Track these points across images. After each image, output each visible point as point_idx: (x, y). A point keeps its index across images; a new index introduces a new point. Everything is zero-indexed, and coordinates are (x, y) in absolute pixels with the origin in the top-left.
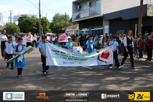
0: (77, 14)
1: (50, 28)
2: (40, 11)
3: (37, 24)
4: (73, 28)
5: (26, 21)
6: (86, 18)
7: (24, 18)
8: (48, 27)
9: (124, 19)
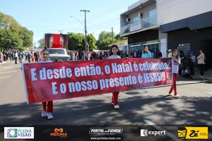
0: (126, 27)
1: (96, 45)
2: (86, 28)
3: (83, 41)
5: (72, 38)
6: (137, 32)
7: (71, 35)
8: (94, 44)
9: (191, 29)
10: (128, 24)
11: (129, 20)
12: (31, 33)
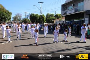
1: (46, 20)
2: (41, 11)
4: (60, 20)
6: (72, 14)
8: (45, 20)
11: (66, 8)
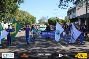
2: (56, 16)
10: (70, 15)
11: (70, 14)
12: (35, 18)
